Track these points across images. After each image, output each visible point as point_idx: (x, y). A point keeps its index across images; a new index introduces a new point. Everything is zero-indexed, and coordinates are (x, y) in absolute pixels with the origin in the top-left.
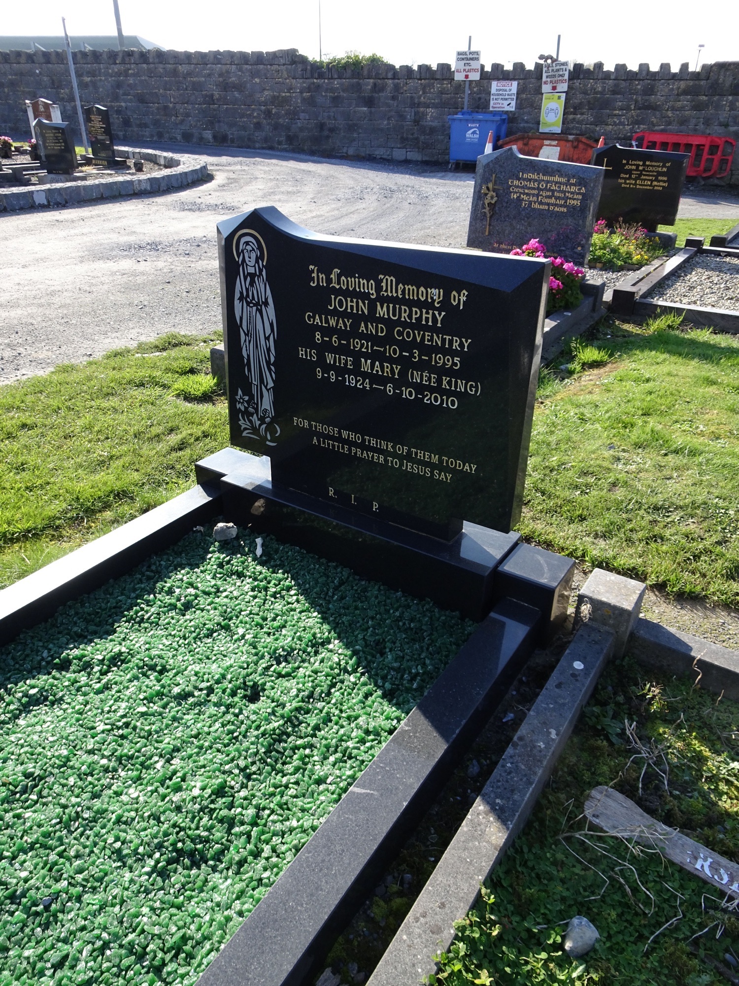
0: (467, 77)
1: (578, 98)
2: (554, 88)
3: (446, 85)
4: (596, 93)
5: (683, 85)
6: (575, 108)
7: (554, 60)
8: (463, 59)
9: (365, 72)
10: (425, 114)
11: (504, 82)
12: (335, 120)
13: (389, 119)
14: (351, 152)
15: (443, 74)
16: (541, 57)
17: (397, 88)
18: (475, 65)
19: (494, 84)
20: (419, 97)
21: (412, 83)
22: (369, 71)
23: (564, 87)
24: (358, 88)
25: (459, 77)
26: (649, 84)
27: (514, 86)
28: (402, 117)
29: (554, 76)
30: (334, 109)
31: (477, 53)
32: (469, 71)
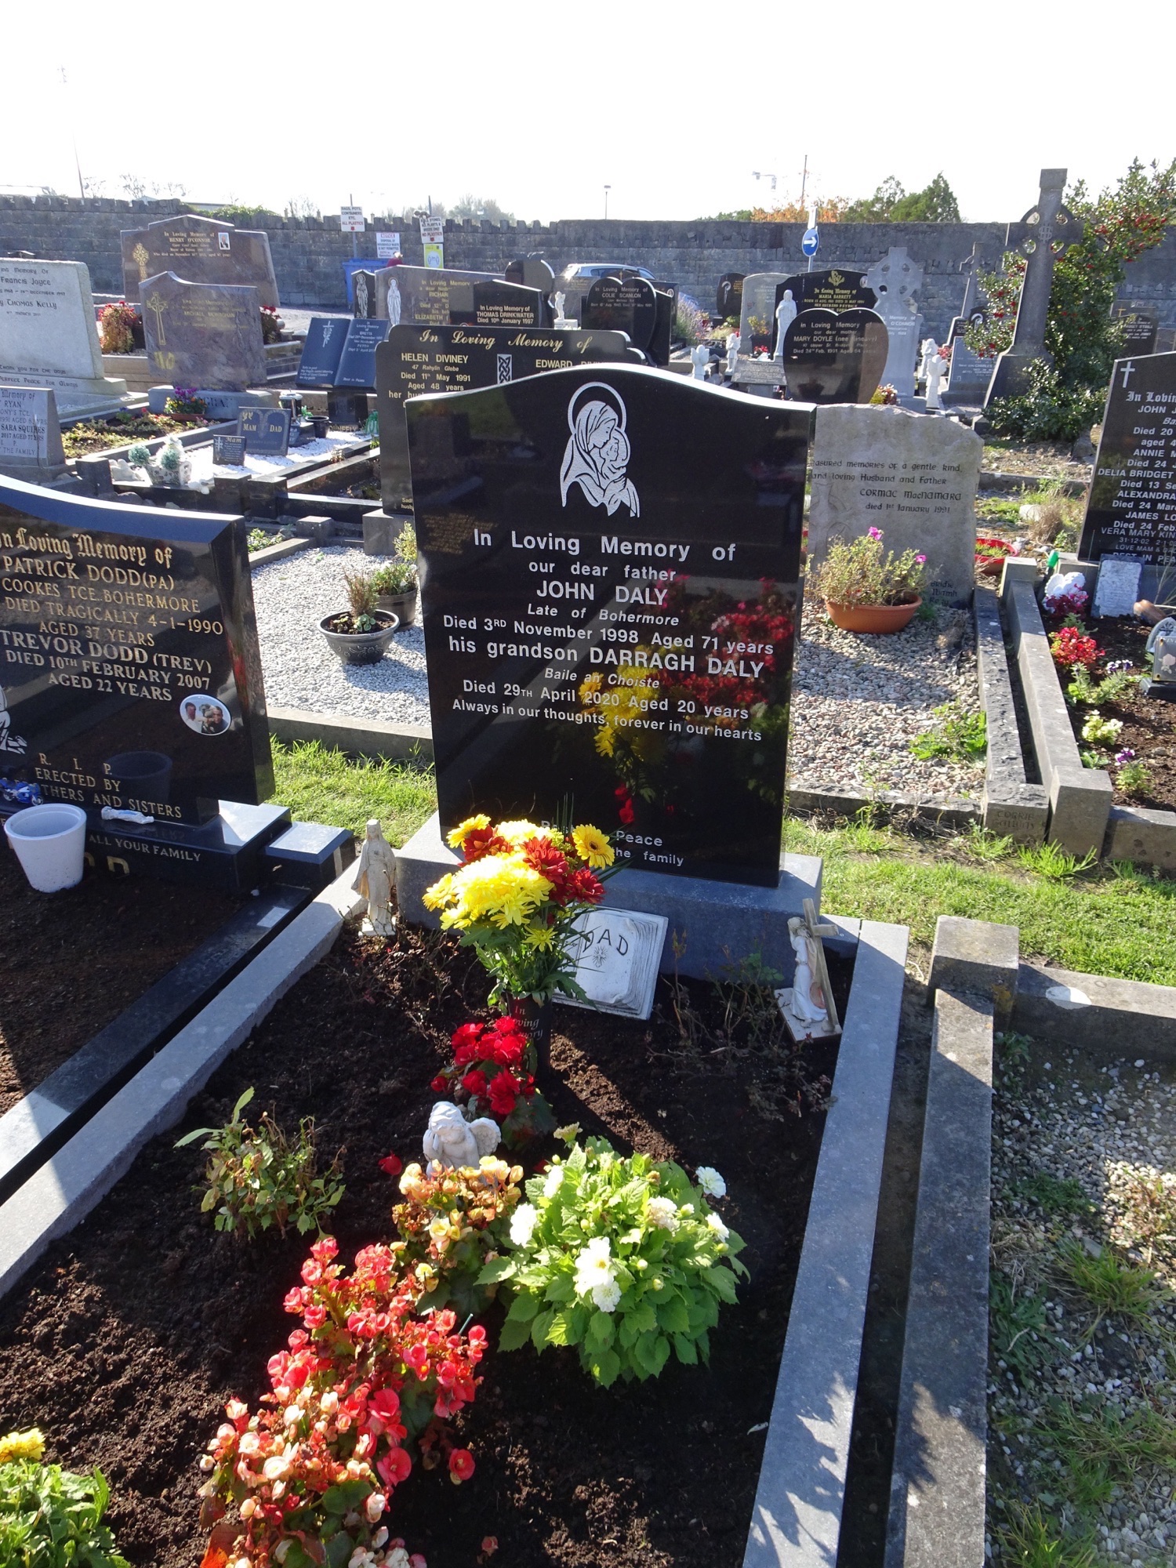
0: (352, 228)
1: (454, 249)
2: (432, 239)
3: (334, 235)
4: (469, 244)
5: (538, 238)
6: (453, 256)
7: (428, 216)
8: (347, 213)
9: (254, 222)
10: (317, 262)
11: (387, 233)
15: (330, 225)
16: (416, 212)
17: (287, 237)
18: (358, 218)
19: (378, 235)
20: (310, 246)
21: (301, 233)
22: (259, 222)
23: (441, 238)
25: (345, 228)
26: (511, 237)
27: (396, 237)
28: (295, 263)
29: (430, 229)
31: (359, 208)
32: (354, 223)
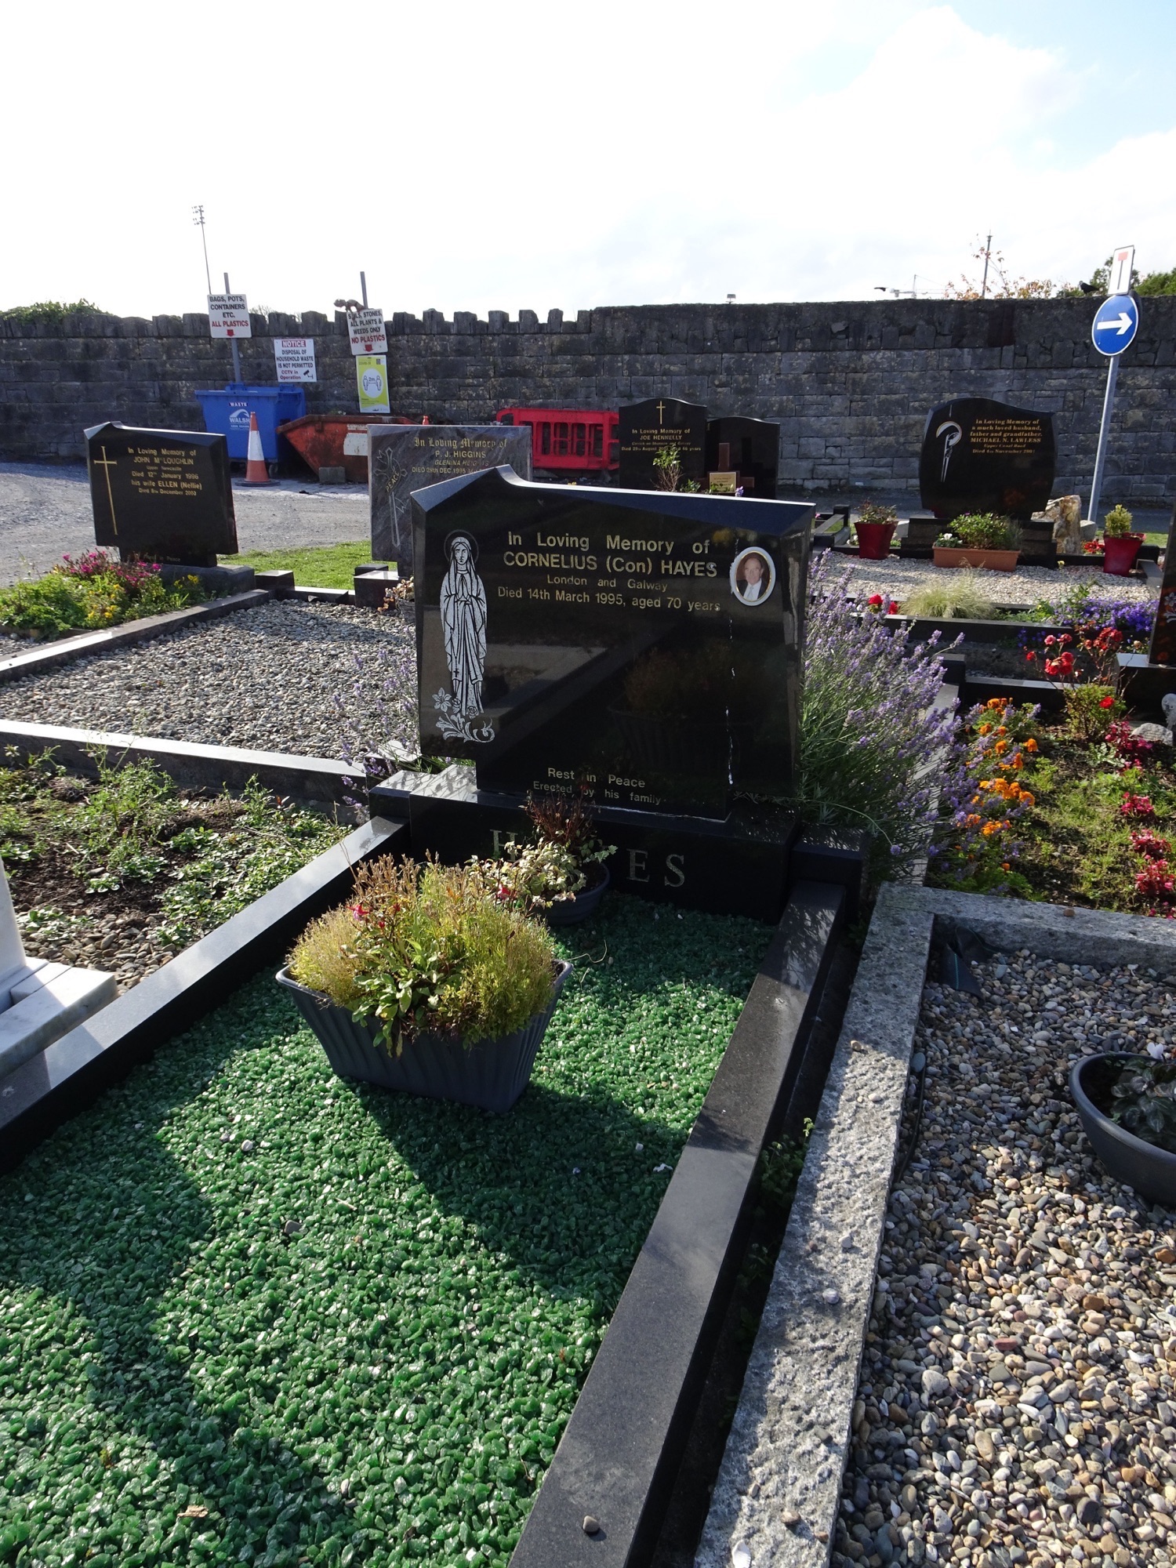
0: (230, 332)
1: (408, 363)
2: (369, 348)
3: (202, 345)
4: (435, 354)
5: (557, 339)
6: (407, 376)
7: (360, 308)
8: (220, 307)
9: (68, 328)
10: (175, 391)
11: (293, 341)
12: (30, 401)
13: (118, 398)
14: (64, 451)
15: (194, 329)
16: (339, 303)
17: (123, 351)
18: (240, 314)
19: (278, 344)
20: (163, 364)
21: (148, 344)
22: (74, 326)
23: (382, 346)
24: (59, 351)
25: (218, 333)
26: (508, 340)
27: (309, 346)
28: (141, 395)
29: (365, 331)
30: (26, 385)
31: (241, 298)
32: (233, 324)
